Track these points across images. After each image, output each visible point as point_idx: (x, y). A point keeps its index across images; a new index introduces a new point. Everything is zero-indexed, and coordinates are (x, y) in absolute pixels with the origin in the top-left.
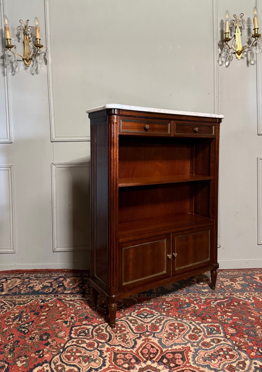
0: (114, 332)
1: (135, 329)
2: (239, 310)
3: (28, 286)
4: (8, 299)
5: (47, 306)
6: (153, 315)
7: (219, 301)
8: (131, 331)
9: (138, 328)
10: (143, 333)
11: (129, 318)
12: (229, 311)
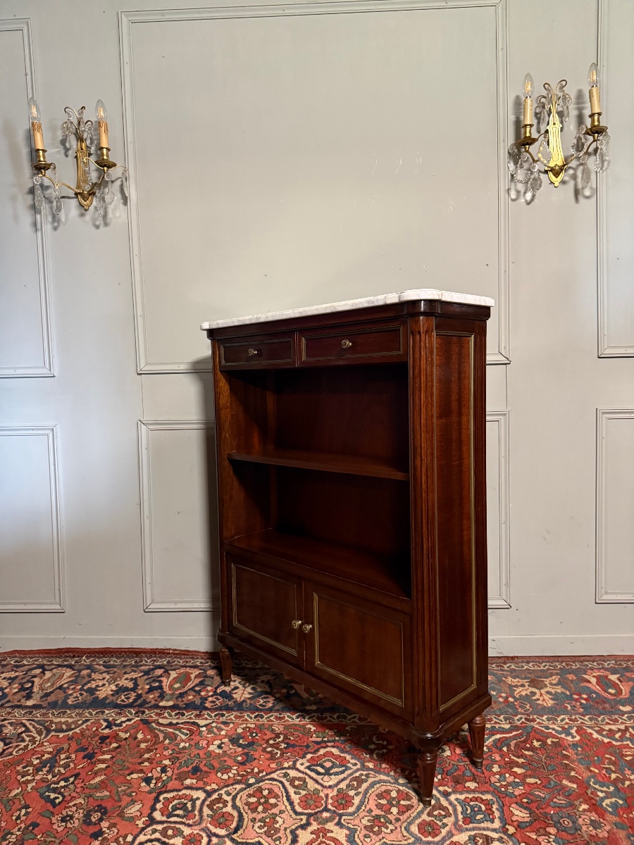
0: (251, 809)
1: (298, 804)
2: (544, 760)
3: (85, 688)
4: (37, 717)
5: (115, 737)
6: (344, 768)
7: (498, 736)
8: (289, 808)
9: (306, 802)
10: (316, 813)
11: (289, 775)
12: (520, 762)
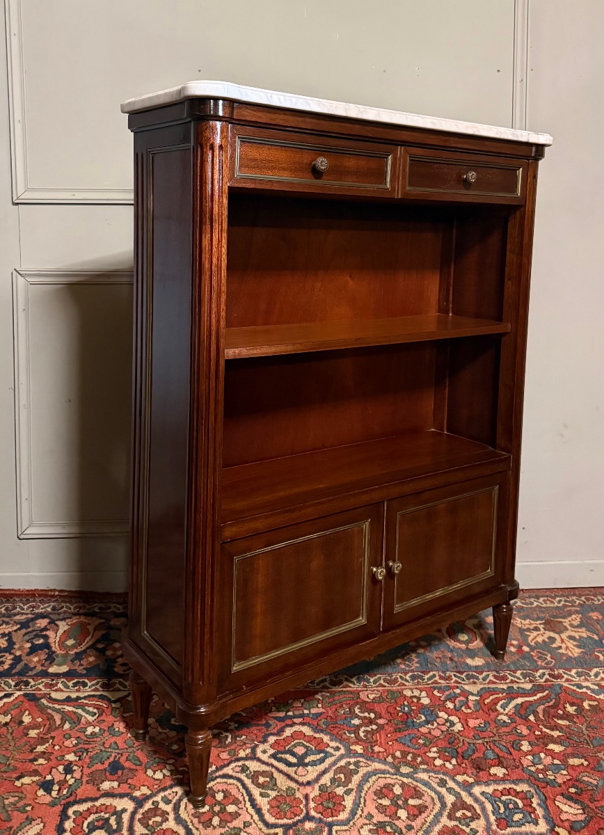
0: (203, 823)
1: (268, 811)
6: (322, 755)
7: (519, 700)
8: (256, 817)
9: (278, 807)
10: (295, 824)
11: (248, 768)
12: (556, 736)
